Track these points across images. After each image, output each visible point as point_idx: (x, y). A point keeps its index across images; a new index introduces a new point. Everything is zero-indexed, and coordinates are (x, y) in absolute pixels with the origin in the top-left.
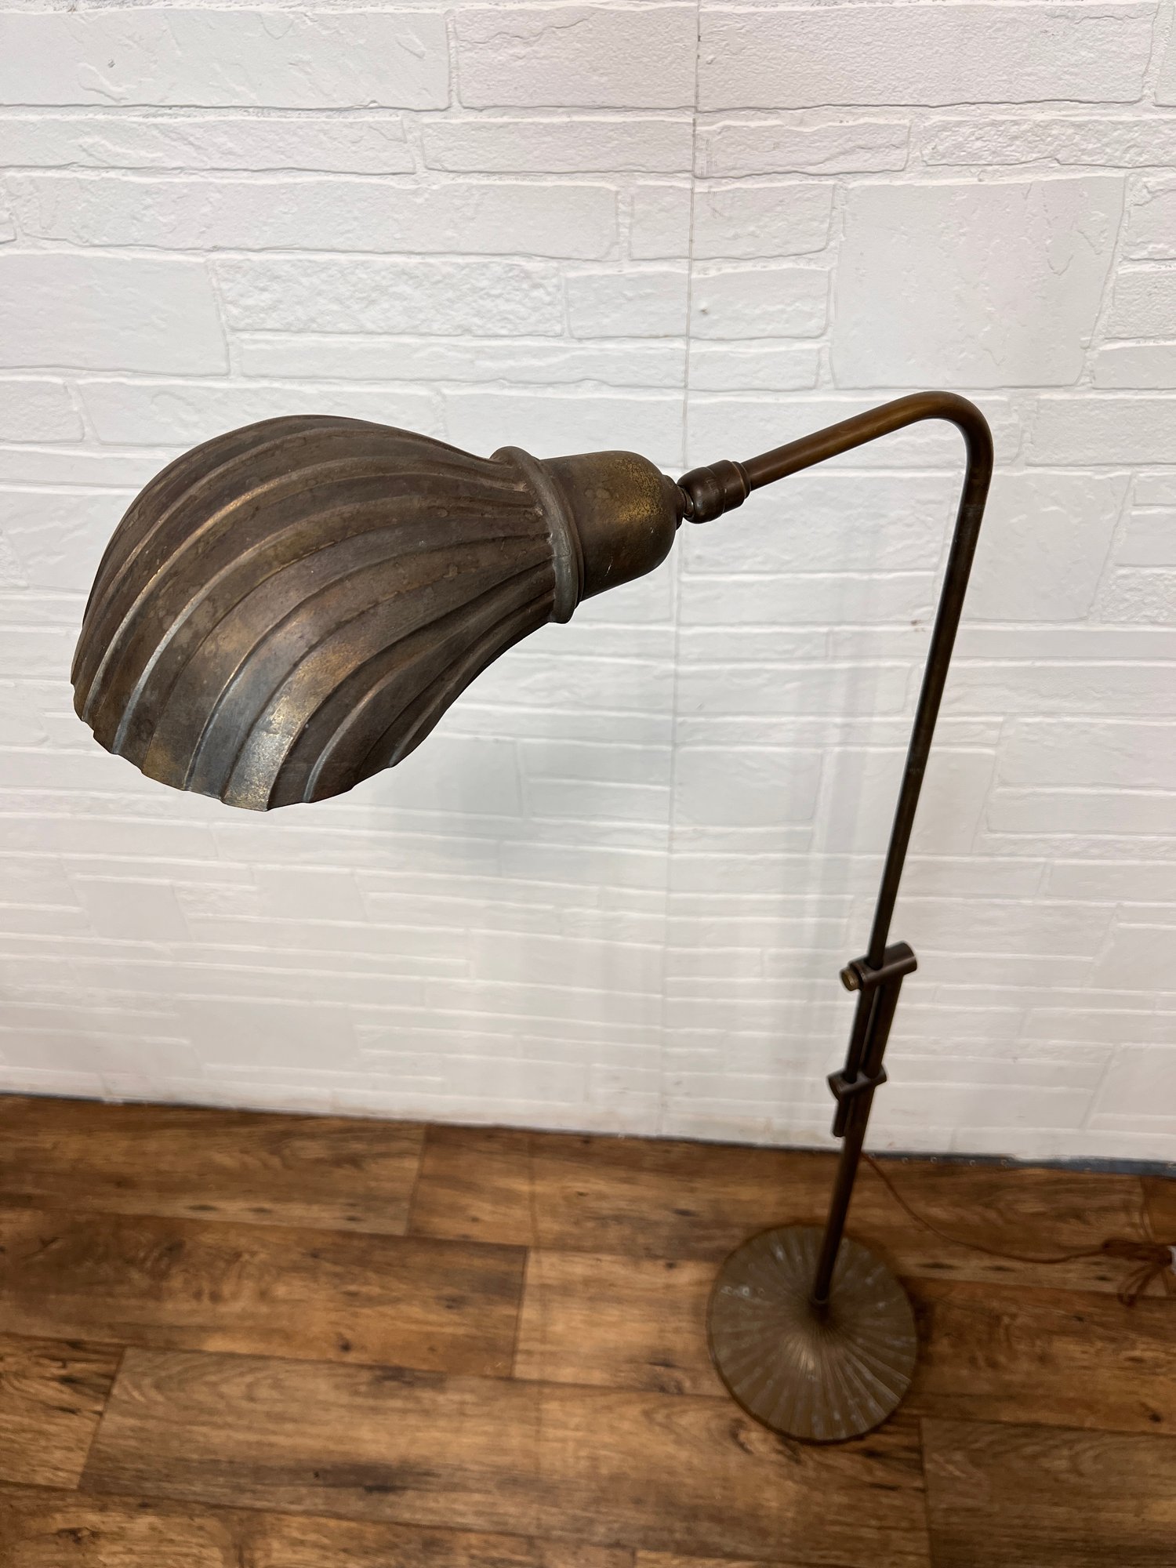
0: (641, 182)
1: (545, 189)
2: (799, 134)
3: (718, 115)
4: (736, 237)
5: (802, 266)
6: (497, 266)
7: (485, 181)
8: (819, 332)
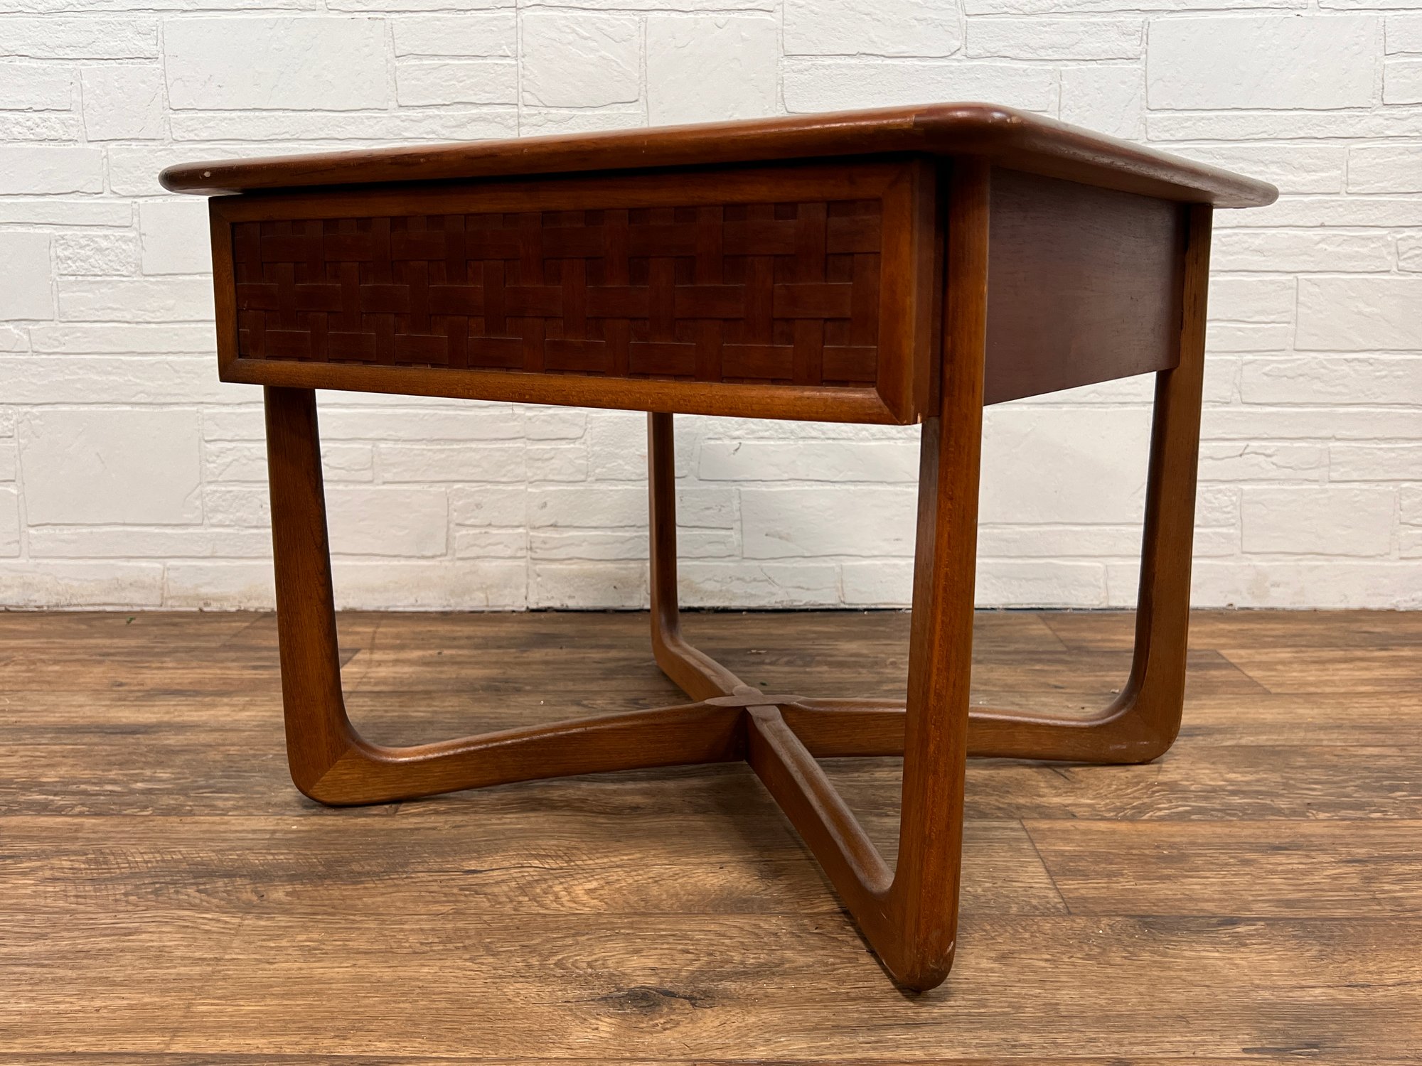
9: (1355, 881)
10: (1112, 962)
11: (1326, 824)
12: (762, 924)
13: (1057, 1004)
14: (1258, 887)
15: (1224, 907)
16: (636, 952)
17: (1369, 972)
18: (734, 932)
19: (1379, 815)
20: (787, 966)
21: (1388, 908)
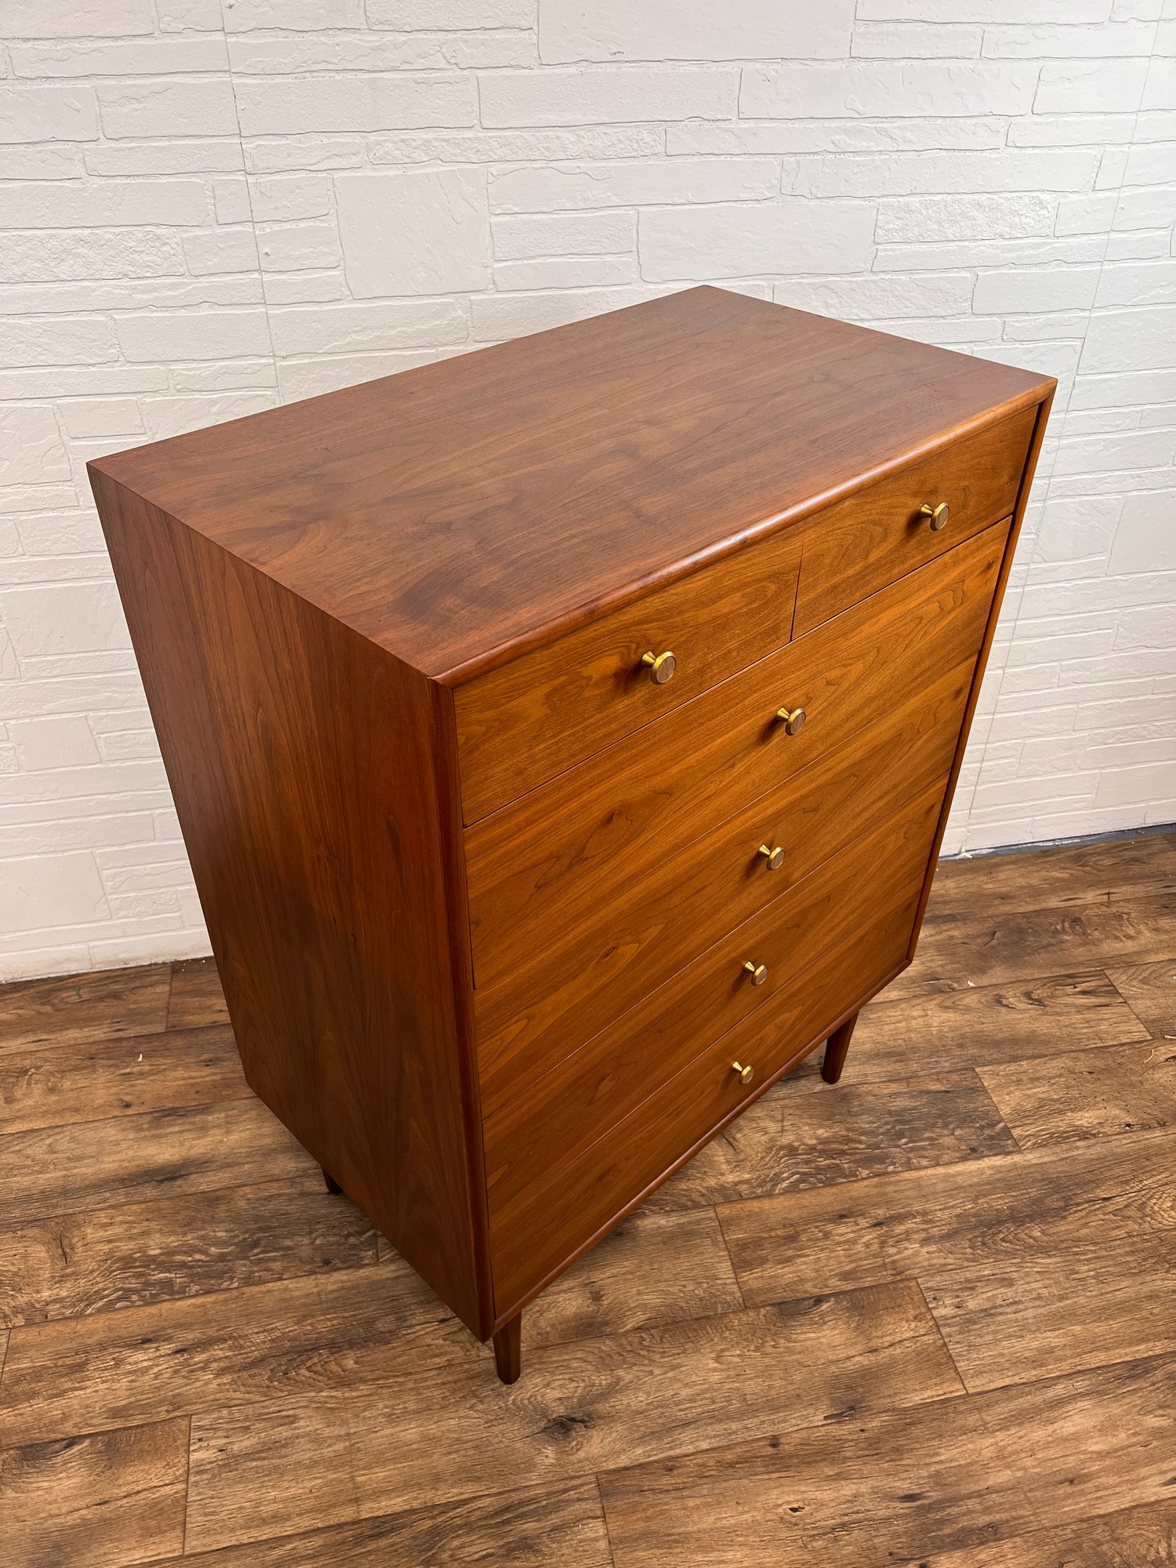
0: (216, 178)
1: (161, 184)
2: (301, 148)
3: (253, 139)
4: (276, 208)
5: (318, 224)
6: (139, 233)
7: (125, 181)
8: (336, 264)
9: (875, 1247)
10: (767, 1352)
11: (866, 1183)
12: (604, 1348)
13: (746, 1394)
14: (832, 1262)
15: (815, 1286)
16: (548, 1384)
17: (878, 1337)
18: (590, 1359)
19: (891, 1168)
20: (622, 1383)
21: (890, 1272)
